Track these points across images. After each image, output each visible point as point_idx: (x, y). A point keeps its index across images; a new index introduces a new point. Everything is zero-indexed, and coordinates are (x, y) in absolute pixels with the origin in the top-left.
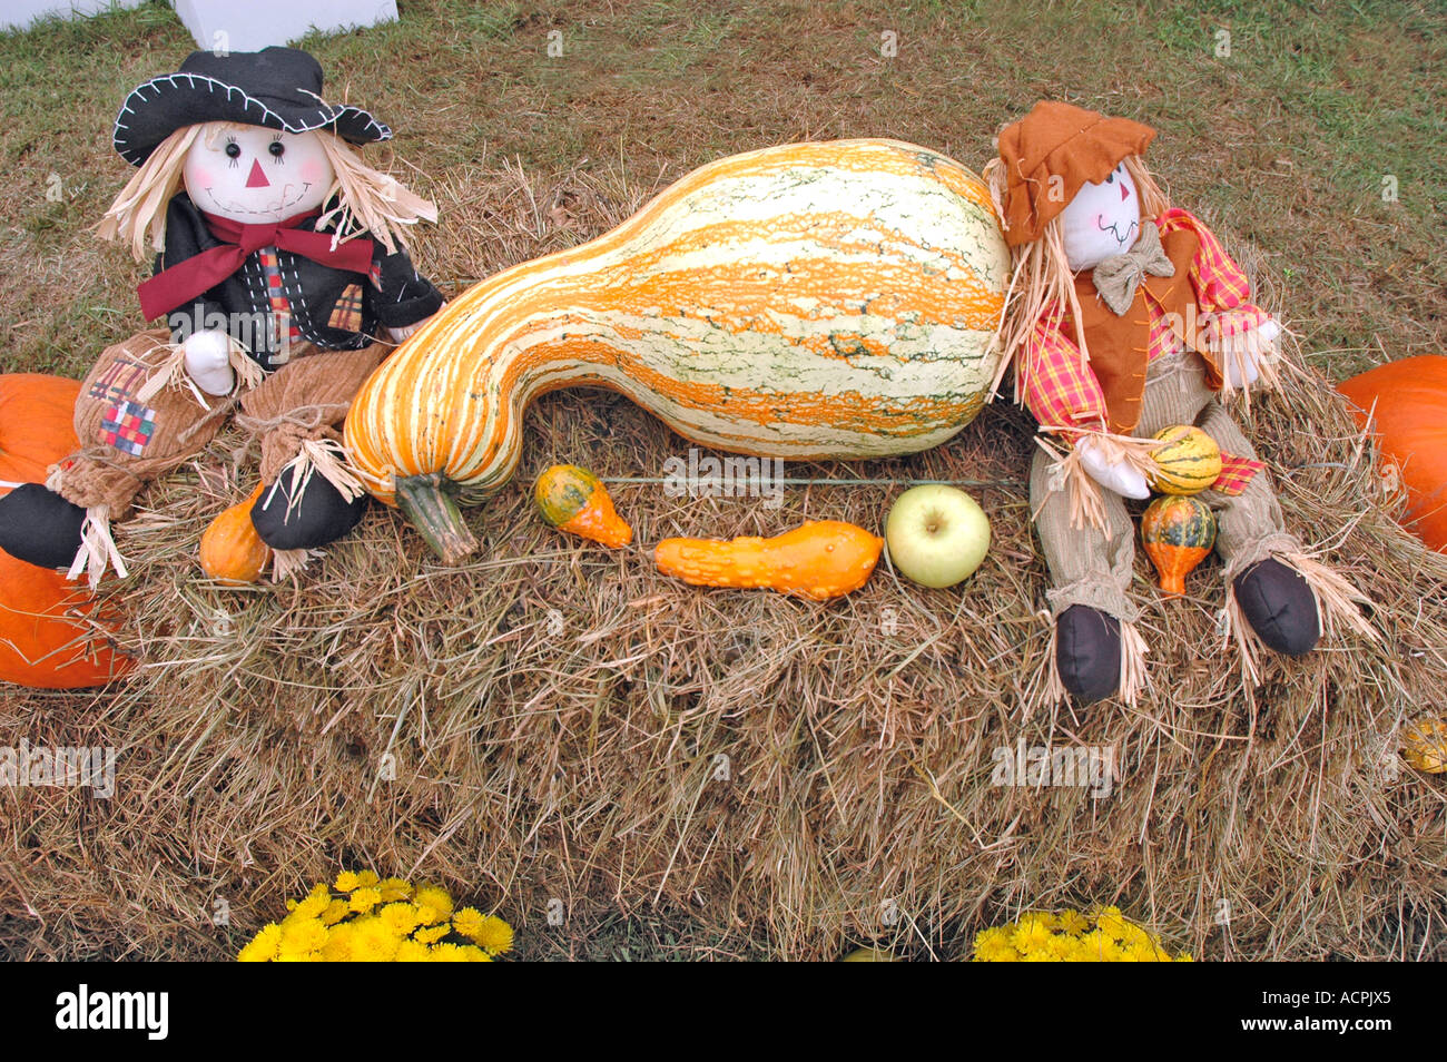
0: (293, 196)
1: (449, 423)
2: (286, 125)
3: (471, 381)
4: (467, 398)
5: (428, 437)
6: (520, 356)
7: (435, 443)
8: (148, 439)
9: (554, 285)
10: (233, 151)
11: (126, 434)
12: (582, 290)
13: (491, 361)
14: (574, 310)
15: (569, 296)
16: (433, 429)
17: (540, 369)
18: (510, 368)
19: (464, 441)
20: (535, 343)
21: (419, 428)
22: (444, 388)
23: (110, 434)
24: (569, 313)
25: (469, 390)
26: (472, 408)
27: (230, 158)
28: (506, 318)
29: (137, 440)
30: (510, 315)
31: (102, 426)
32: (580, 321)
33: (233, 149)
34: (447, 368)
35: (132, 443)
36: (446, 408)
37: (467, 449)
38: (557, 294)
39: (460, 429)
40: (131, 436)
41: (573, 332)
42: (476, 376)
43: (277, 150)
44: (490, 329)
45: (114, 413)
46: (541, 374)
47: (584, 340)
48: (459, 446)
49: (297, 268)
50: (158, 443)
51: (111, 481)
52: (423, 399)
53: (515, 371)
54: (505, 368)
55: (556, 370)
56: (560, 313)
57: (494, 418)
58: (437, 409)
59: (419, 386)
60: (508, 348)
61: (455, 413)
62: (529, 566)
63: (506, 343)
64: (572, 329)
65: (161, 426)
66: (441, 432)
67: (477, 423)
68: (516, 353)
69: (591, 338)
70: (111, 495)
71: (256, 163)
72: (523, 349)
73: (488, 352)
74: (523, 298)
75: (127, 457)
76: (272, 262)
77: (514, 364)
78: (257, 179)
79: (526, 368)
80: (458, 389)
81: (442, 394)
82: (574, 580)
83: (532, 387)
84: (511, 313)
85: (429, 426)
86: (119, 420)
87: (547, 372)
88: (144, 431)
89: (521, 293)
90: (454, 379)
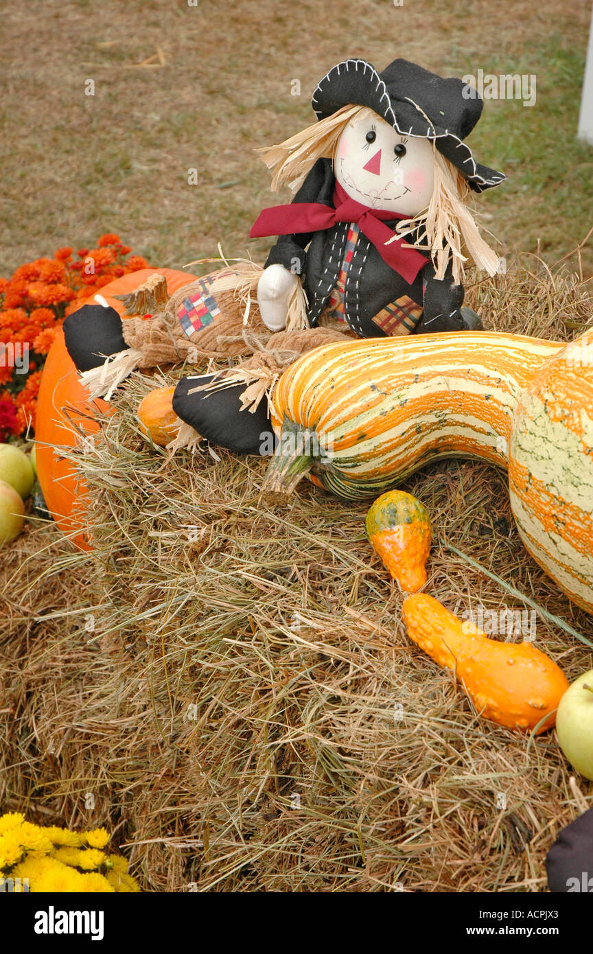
0: (391, 193)
1: (337, 391)
2: (396, 124)
3: (385, 377)
4: (367, 384)
5: (316, 391)
6: (446, 393)
7: (317, 399)
8: (202, 327)
9: (510, 352)
10: (371, 138)
11: (192, 315)
12: (525, 366)
13: (417, 379)
14: (508, 378)
15: (512, 365)
16: (323, 387)
17: (459, 418)
18: (429, 396)
19: (338, 411)
20: (463, 390)
21: (315, 382)
22: (357, 367)
23: (184, 310)
24: (503, 378)
25: (374, 382)
26: (364, 393)
27: (366, 142)
28: (455, 356)
29: (194, 324)
30: (461, 356)
31: (183, 302)
32: (506, 389)
33: (371, 137)
34: (375, 359)
35: (191, 324)
36: (344, 379)
37: (336, 419)
38: (506, 359)
39: (341, 401)
40: (193, 320)
41: (496, 397)
42: (391, 378)
43: (400, 151)
44: (436, 356)
45: (198, 297)
46: (458, 424)
47: (501, 408)
48: (332, 412)
49: (369, 254)
50: (204, 335)
51: (157, 339)
52: (335, 365)
53: (434, 402)
54: (424, 393)
55: (473, 428)
56: (496, 375)
57: (377, 414)
58: (337, 376)
59: (343, 356)
60: (438, 379)
61: (349, 387)
62: (326, 552)
63: (440, 374)
64: (497, 393)
65: (215, 323)
66: (326, 393)
67: (357, 405)
68: (443, 388)
69: (506, 409)
70: (150, 346)
71: (380, 152)
72: (452, 388)
73: (420, 371)
74: (481, 349)
75: (181, 331)
76: (354, 239)
77: (436, 395)
78: (373, 166)
79: (446, 407)
80: (367, 375)
81: (351, 369)
82: (348, 591)
83: (447, 431)
84: (464, 354)
85: (322, 384)
86: (195, 304)
87: (465, 425)
88: (203, 320)
89: (483, 345)
90: (372, 367)
